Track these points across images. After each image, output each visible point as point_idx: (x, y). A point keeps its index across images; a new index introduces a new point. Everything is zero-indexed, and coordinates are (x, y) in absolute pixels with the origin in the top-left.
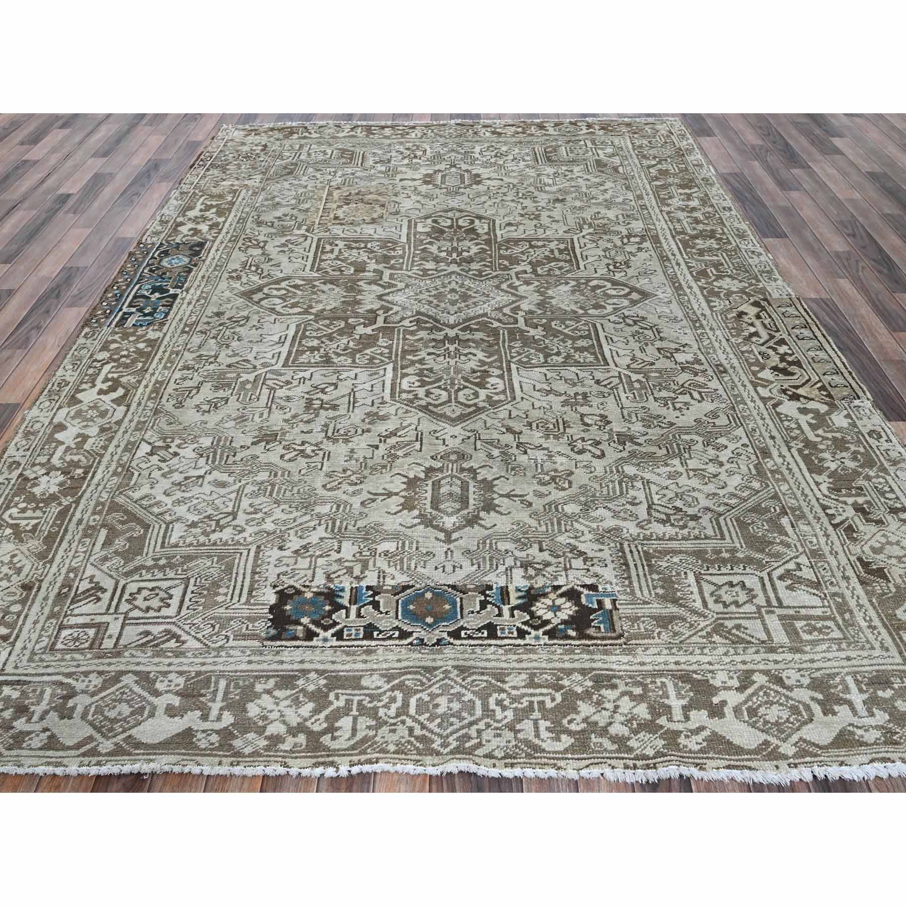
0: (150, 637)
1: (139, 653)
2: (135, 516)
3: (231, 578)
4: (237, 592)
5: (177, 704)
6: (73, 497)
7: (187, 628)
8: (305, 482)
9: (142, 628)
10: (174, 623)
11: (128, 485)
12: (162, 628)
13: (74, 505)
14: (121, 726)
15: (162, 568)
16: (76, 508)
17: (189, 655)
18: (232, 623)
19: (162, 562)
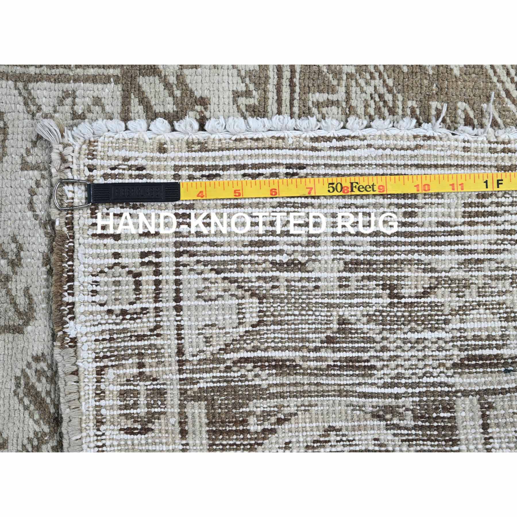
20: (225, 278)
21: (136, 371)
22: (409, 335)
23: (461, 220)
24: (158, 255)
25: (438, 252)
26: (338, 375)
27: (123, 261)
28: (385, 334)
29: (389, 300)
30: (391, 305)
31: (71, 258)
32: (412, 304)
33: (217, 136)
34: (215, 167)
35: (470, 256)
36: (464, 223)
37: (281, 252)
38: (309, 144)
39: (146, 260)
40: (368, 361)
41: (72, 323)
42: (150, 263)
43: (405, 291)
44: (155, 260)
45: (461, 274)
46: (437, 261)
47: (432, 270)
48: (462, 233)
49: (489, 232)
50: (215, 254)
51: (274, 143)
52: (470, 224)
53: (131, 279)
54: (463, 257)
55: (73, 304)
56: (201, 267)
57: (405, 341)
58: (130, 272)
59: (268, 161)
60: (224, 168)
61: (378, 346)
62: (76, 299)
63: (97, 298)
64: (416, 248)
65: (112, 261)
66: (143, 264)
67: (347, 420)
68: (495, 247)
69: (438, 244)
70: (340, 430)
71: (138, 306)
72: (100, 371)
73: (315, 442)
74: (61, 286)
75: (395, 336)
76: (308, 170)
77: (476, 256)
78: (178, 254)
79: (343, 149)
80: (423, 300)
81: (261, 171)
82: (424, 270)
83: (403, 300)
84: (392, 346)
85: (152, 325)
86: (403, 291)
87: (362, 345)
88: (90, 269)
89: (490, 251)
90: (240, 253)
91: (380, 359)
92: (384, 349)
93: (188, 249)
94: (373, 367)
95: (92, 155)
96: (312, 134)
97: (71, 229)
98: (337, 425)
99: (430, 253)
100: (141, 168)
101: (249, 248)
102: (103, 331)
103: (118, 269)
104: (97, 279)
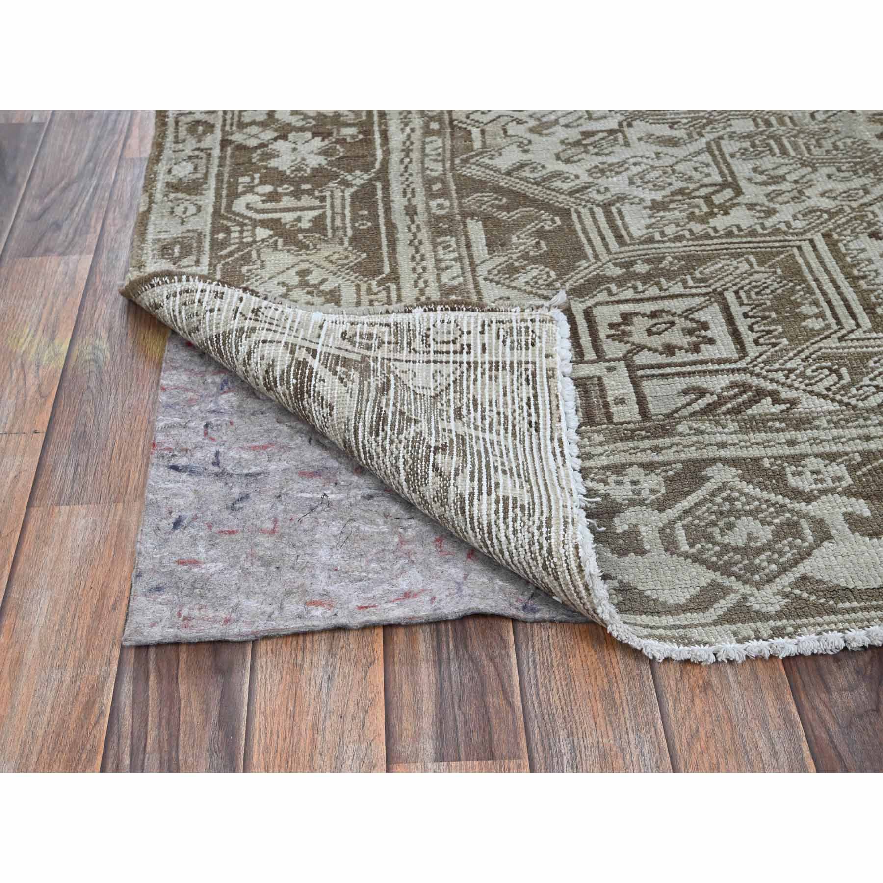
0: (708, 399)
1: (706, 426)
2: (525, 196)
3: (809, 287)
4: (842, 311)
5: (867, 513)
6: (366, 170)
7: (780, 376)
8: (837, 132)
9: (681, 383)
10: (744, 370)
11: (470, 148)
12: (724, 380)
13: (379, 185)
14: (770, 561)
15: (646, 278)
16: (386, 188)
17: (823, 422)
18: (871, 364)
19: (641, 268)
20: (449, 385)
21: (386, 340)
22: (402, 460)
23: (501, 495)
24: (468, 353)
25: (472, 479)
26: (373, 411)
27: (465, 336)
28: (404, 441)
29: (433, 446)
30: (429, 447)
31: (467, 310)
32: (427, 460)
33: (559, 385)
34: (535, 382)
35: (467, 502)
36: (498, 497)
37: (469, 412)
38: (556, 436)
39: (465, 347)
40: (383, 430)
41: (422, 310)
42: (462, 349)
43: (439, 456)
44: (464, 351)
45: (452, 497)
46: (465, 478)
47: (456, 475)
48: (489, 494)
49: (488, 515)
50: (467, 380)
51: (556, 416)
52: (497, 502)
53: (452, 338)
54: (467, 497)
55: (436, 310)
56: (458, 373)
57: (397, 458)
58: (456, 339)
59: (541, 411)
60: (534, 388)
61: (394, 437)
62: (439, 312)
63: (438, 323)
64: (477, 467)
65: (465, 330)
66: (462, 345)
67: (338, 419)
68: (476, 524)
69: (480, 480)
70: (331, 415)
71: (432, 343)
72: (388, 325)
73: (322, 399)
74: (447, 304)
75: (402, 449)
76: (534, 432)
77: (467, 508)
78: (468, 363)
79: (555, 455)
80: (431, 467)
81: (533, 407)
82: (457, 470)
83: (432, 454)
84: (394, 446)
85: (418, 349)
86: (440, 454)
87: (397, 427)
88: (459, 320)
89: (472, 518)
90: (468, 393)
91: (384, 439)
92: (392, 442)
93: (472, 368)
94: (377, 435)
95: (542, 321)
96: (564, 439)
97: (489, 310)
98: (334, 412)
99: (472, 473)
100: (533, 345)
101: (472, 398)
102: (415, 326)
103: (459, 332)
104: (453, 323)
